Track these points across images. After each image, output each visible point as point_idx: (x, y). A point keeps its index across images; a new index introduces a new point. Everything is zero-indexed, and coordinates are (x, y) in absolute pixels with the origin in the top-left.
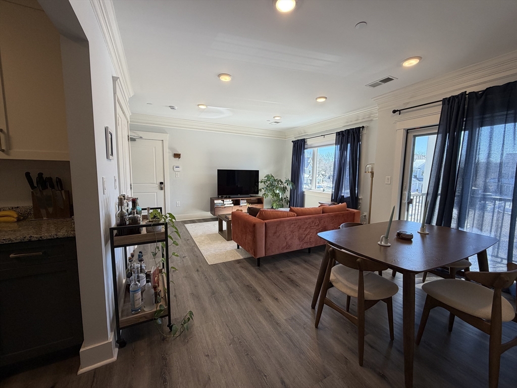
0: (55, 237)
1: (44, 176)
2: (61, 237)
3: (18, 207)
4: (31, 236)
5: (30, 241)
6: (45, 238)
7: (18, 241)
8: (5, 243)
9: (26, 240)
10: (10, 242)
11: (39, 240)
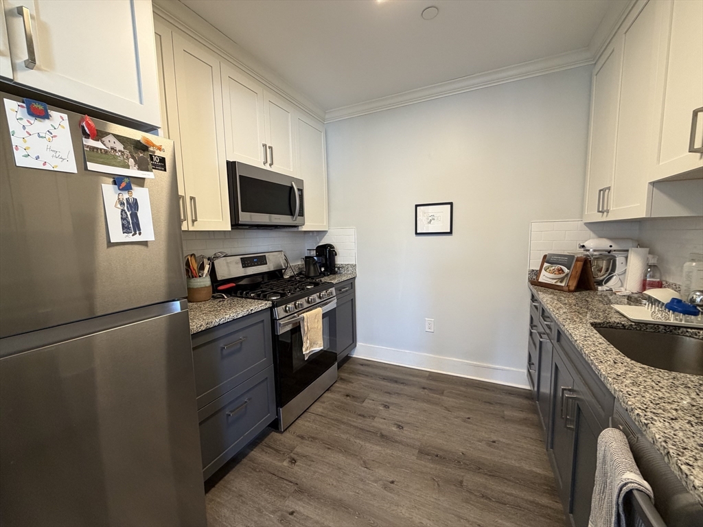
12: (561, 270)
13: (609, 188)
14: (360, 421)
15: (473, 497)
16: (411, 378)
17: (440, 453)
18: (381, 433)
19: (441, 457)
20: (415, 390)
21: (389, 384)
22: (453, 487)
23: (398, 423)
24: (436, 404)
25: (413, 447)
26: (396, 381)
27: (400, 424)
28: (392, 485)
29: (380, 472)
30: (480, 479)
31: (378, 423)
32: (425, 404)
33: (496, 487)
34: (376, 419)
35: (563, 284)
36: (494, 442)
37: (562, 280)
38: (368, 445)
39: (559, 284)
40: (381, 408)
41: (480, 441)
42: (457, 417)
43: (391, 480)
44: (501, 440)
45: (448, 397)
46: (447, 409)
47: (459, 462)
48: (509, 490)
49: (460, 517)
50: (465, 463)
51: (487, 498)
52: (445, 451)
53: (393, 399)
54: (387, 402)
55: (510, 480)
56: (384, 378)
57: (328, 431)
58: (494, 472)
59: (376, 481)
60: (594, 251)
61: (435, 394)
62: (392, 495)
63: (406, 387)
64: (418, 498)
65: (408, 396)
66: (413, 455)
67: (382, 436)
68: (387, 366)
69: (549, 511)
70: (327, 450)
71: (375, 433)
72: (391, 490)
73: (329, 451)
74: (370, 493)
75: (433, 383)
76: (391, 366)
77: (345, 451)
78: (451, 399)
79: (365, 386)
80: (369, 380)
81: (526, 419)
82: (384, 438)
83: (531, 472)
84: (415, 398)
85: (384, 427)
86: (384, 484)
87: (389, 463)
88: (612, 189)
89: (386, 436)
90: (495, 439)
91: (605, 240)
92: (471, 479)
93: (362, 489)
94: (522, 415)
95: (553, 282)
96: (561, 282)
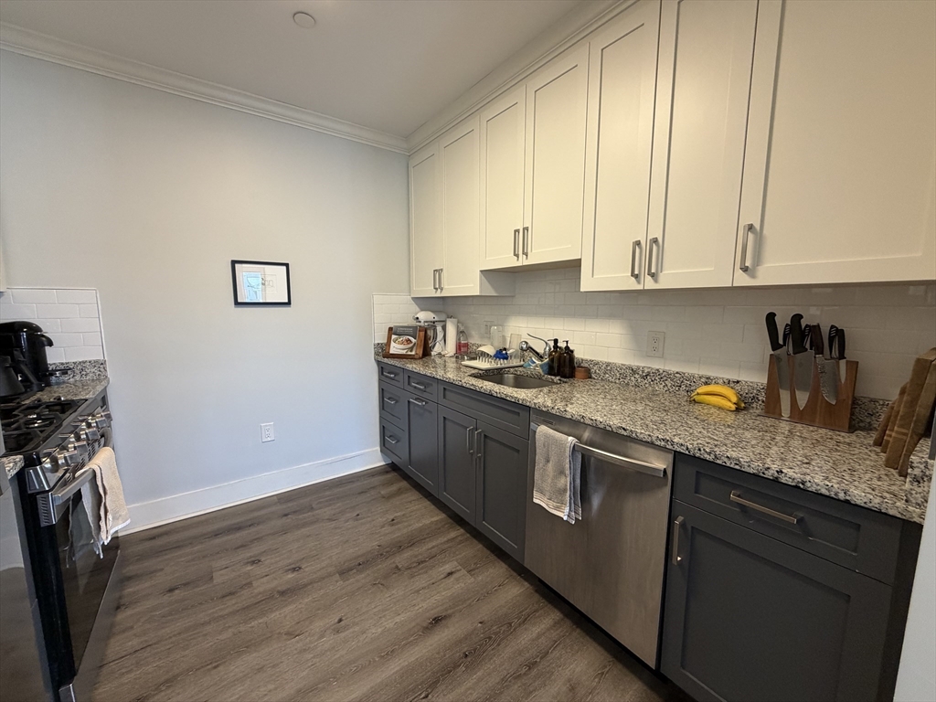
0: (842, 496)
1: (803, 323)
2: (858, 502)
3: (738, 382)
4: (782, 472)
5: (776, 480)
6: (813, 489)
7: (751, 471)
8: (728, 464)
9: (769, 475)
10: (737, 467)
11: (797, 487)
12: (409, 340)
13: (442, 270)
14: (234, 602)
15: (414, 570)
16: (256, 514)
17: (361, 560)
18: (278, 592)
19: (363, 563)
20: (279, 523)
21: (229, 537)
22: (394, 576)
23: (289, 567)
24: (313, 523)
25: (330, 575)
26: (238, 528)
27: (293, 566)
28: (342, 623)
29: (318, 625)
30: (407, 554)
31: (262, 586)
32: (303, 530)
33: (422, 550)
34: (255, 584)
35: (413, 353)
36: (393, 520)
37: (411, 349)
38: (274, 615)
39: (409, 353)
40: (249, 568)
41: (383, 527)
42: (347, 521)
43: (336, 621)
44: (396, 515)
45: (321, 508)
46: (330, 520)
47: (382, 555)
48: (430, 545)
49: (418, 591)
50: (387, 552)
51: (422, 562)
52: (362, 555)
53: (255, 550)
54: (251, 557)
55: (425, 539)
56: (216, 534)
57: (187, 652)
58: (412, 541)
59: (322, 636)
60: (425, 322)
61: (304, 513)
62: (351, 630)
63: (260, 527)
64: (375, 610)
65: (273, 534)
66: (337, 582)
67: (282, 593)
68: (203, 518)
69: (459, 538)
70: (214, 672)
71: (272, 597)
72: (346, 628)
73: (221, 668)
74: (326, 651)
75: (290, 504)
76: (212, 515)
77: (247, 647)
78: (326, 509)
79: (193, 560)
80: (188, 550)
81: (400, 489)
82: (286, 593)
83: (432, 523)
84: (285, 531)
85: (276, 583)
86: (334, 630)
87: (319, 609)
88: (444, 271)
89: (288, 589)
90: (392, 517)
91: (430, 312)
92: (402, 559)
93: (314, 657)
94: (394, 488)
95: (404, 352)
96: (411, 351)
